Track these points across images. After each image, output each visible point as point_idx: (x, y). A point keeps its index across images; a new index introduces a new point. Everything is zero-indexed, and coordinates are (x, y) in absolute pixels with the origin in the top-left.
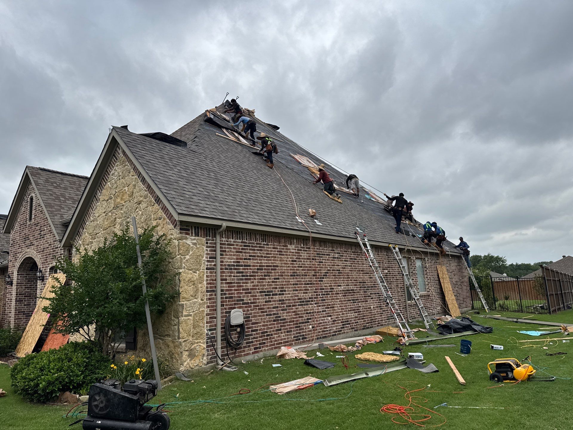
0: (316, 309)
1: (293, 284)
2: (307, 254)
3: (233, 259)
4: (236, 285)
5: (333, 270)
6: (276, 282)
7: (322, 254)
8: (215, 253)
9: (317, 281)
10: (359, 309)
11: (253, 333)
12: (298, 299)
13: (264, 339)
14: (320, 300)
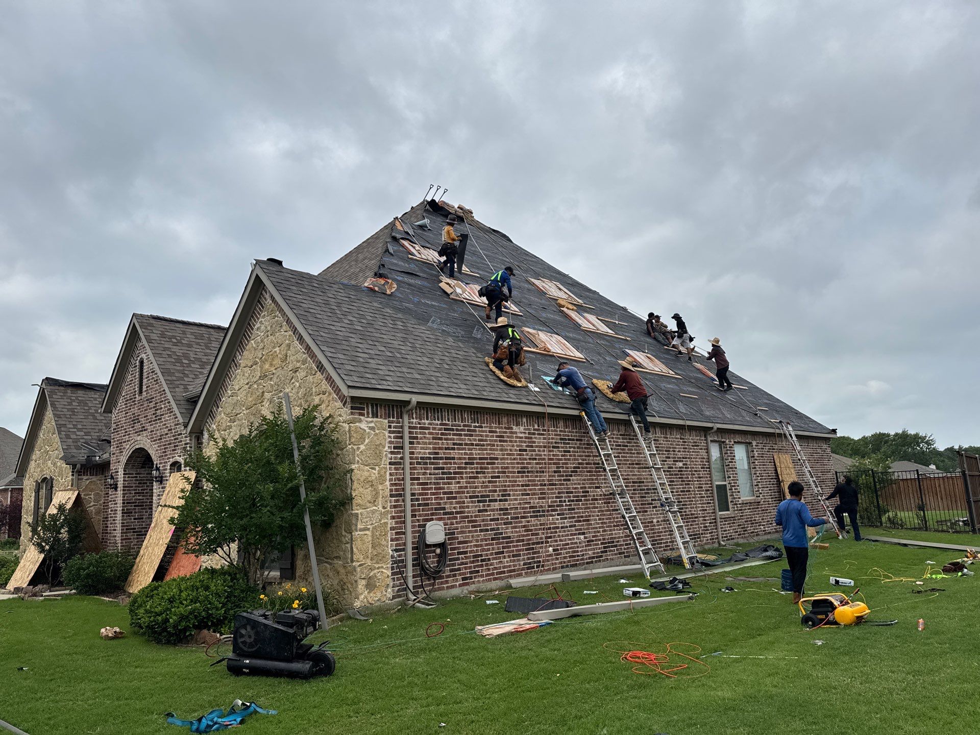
0: (559, 523)
1: (523, 486)
2: (544, 439)
3: (429, 448)
4: (434, 486)
5: (587, 464)
6: (496, 482)
7: (569, 440)
8: (401, 440)
9: (560, 480)
11: (460, 556)
12: (531, 508)
13: (478, 566)
14: (565, 510)
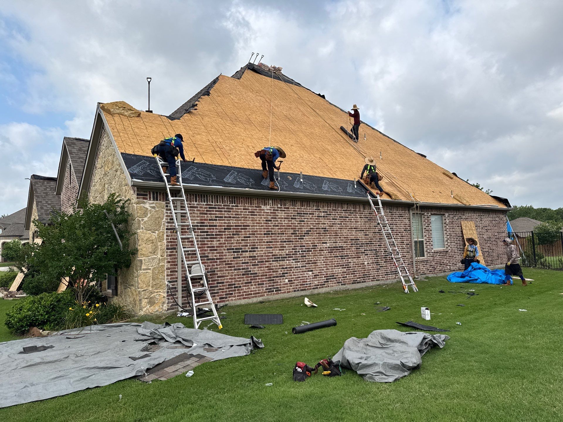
0: (294, 264)
1: (267, 242)
2: (285, 213)
5: (316, 228)
6: (247, 240)
7: (304, 214)
9: (296, 239)
10: (349, 265)
12: (272, 256)
14: (299, 257)
